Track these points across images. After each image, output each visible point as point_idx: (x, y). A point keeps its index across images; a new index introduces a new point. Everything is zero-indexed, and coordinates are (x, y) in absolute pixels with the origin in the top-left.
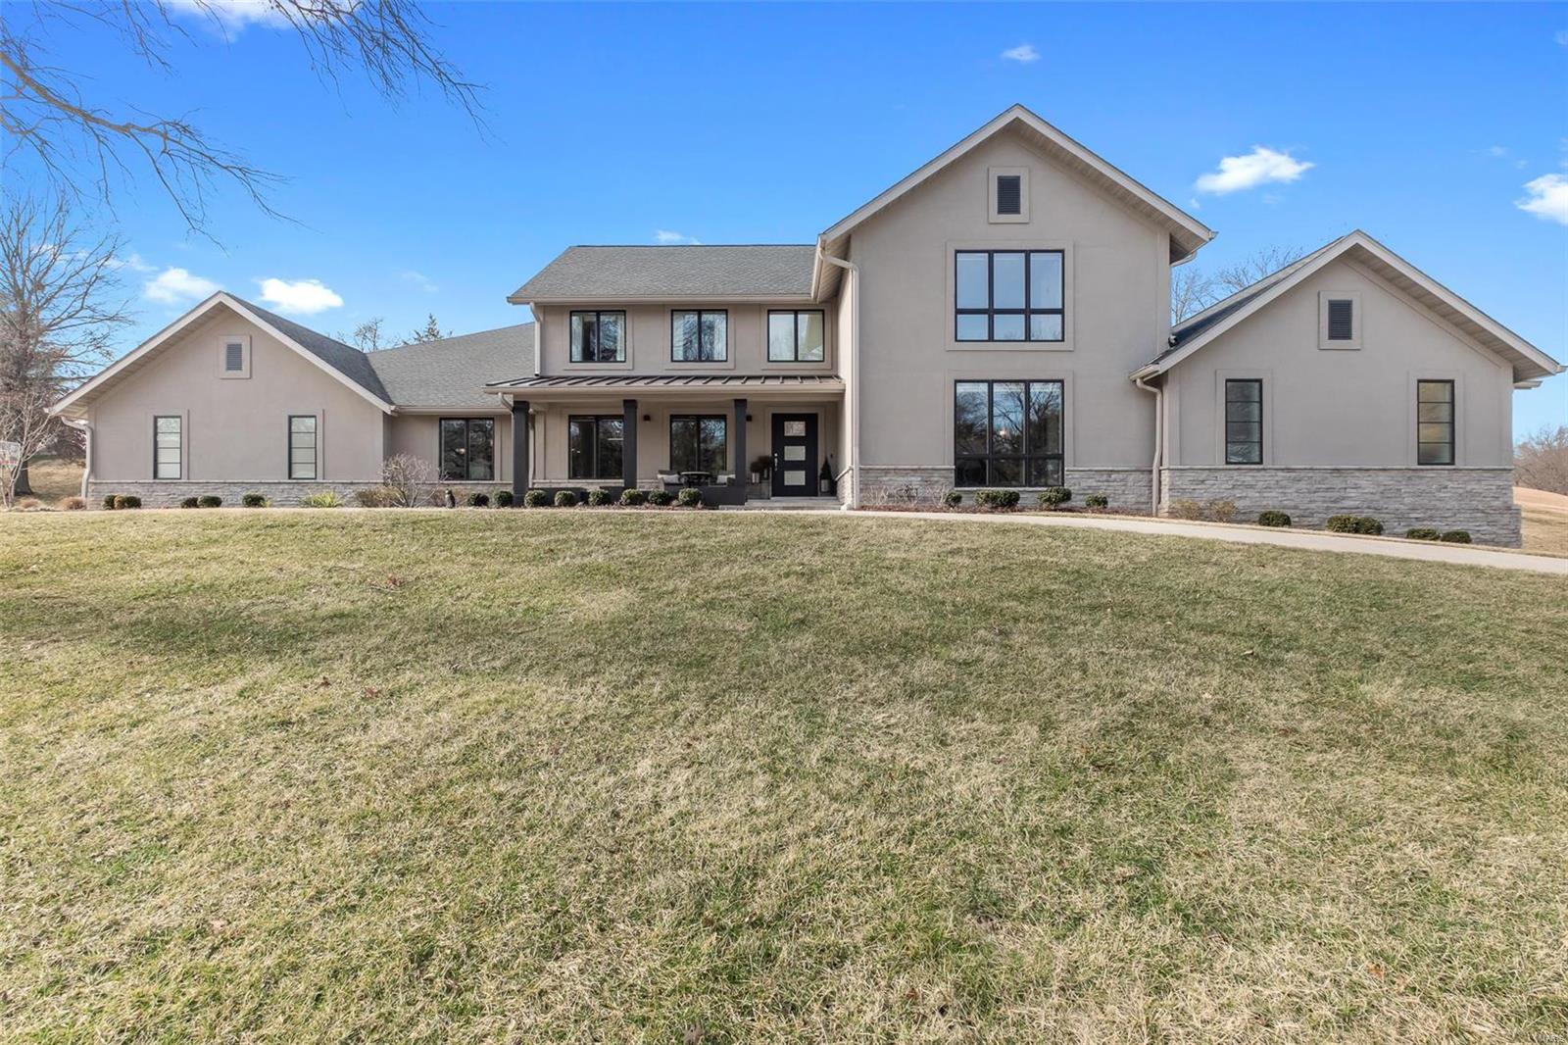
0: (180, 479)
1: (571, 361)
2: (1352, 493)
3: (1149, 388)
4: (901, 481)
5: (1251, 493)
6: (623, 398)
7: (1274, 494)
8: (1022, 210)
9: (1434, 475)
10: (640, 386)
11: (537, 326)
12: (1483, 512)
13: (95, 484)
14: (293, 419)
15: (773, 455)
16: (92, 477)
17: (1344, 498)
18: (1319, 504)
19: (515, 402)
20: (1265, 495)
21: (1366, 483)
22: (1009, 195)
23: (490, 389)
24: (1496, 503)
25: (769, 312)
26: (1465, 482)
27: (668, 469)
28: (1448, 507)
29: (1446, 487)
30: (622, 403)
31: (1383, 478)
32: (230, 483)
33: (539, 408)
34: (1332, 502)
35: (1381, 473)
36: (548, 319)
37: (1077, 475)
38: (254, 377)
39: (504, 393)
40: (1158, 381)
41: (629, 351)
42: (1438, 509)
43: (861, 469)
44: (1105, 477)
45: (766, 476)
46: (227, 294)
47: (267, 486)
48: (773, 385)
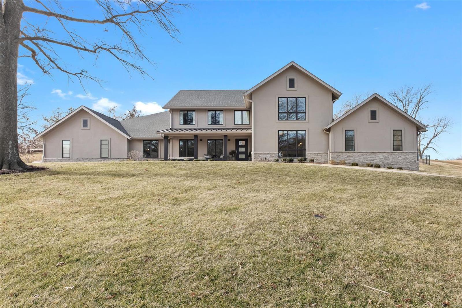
0: (70, 158)
1: (180, 125)
2: (377, 158)
3: (327, 132)
4: (265, 156)
5: (352, 159)
6: (194, 135)
7: (358, 159)
8: (295, 87)
9: (397, 153)
10: (198, 132)
11: (171, 115)
12: (409, 163)
13: (45, 159)
14: (102, 141)
15: (236, 150)
16: (44, 157)
17: (375, 160)
18: (369, 161)
19: (165, 136)
20: (355, 159)
21: (380, 155)
22: (292, 83)
23: (158, 133)
24: (413, 161)
25: (235, 111)
26: (405, 155)
27: (207, 154)
28: (401, 162)
29: (400, 157)
30: (194, 136)
31: (385, 154)
32: (84, 159)
33: (171, 138)
34: (372, 160)
35: (384, 153)
36: (174, 113)
37: (309, 154)
38: (91, 129)
39: (162, 134)
40: (329, 130)
41: (196, 122)
42: (398, 162)
43: (254, 153)
44: (316, 155)
45: (233, 156)
46: (84, 106)
47: (94, 160)
48: (234, 131)
